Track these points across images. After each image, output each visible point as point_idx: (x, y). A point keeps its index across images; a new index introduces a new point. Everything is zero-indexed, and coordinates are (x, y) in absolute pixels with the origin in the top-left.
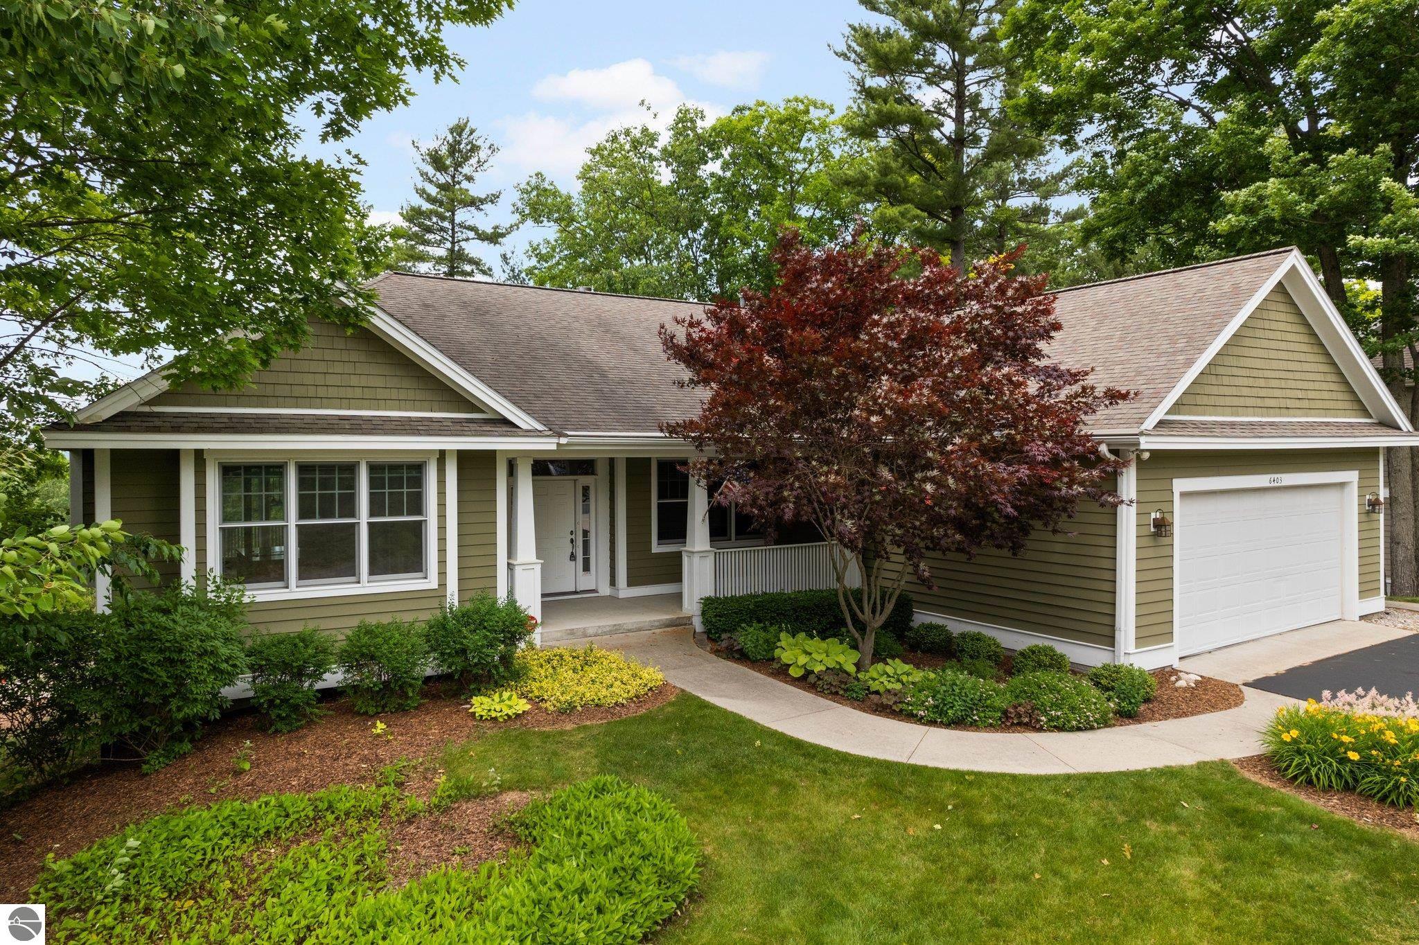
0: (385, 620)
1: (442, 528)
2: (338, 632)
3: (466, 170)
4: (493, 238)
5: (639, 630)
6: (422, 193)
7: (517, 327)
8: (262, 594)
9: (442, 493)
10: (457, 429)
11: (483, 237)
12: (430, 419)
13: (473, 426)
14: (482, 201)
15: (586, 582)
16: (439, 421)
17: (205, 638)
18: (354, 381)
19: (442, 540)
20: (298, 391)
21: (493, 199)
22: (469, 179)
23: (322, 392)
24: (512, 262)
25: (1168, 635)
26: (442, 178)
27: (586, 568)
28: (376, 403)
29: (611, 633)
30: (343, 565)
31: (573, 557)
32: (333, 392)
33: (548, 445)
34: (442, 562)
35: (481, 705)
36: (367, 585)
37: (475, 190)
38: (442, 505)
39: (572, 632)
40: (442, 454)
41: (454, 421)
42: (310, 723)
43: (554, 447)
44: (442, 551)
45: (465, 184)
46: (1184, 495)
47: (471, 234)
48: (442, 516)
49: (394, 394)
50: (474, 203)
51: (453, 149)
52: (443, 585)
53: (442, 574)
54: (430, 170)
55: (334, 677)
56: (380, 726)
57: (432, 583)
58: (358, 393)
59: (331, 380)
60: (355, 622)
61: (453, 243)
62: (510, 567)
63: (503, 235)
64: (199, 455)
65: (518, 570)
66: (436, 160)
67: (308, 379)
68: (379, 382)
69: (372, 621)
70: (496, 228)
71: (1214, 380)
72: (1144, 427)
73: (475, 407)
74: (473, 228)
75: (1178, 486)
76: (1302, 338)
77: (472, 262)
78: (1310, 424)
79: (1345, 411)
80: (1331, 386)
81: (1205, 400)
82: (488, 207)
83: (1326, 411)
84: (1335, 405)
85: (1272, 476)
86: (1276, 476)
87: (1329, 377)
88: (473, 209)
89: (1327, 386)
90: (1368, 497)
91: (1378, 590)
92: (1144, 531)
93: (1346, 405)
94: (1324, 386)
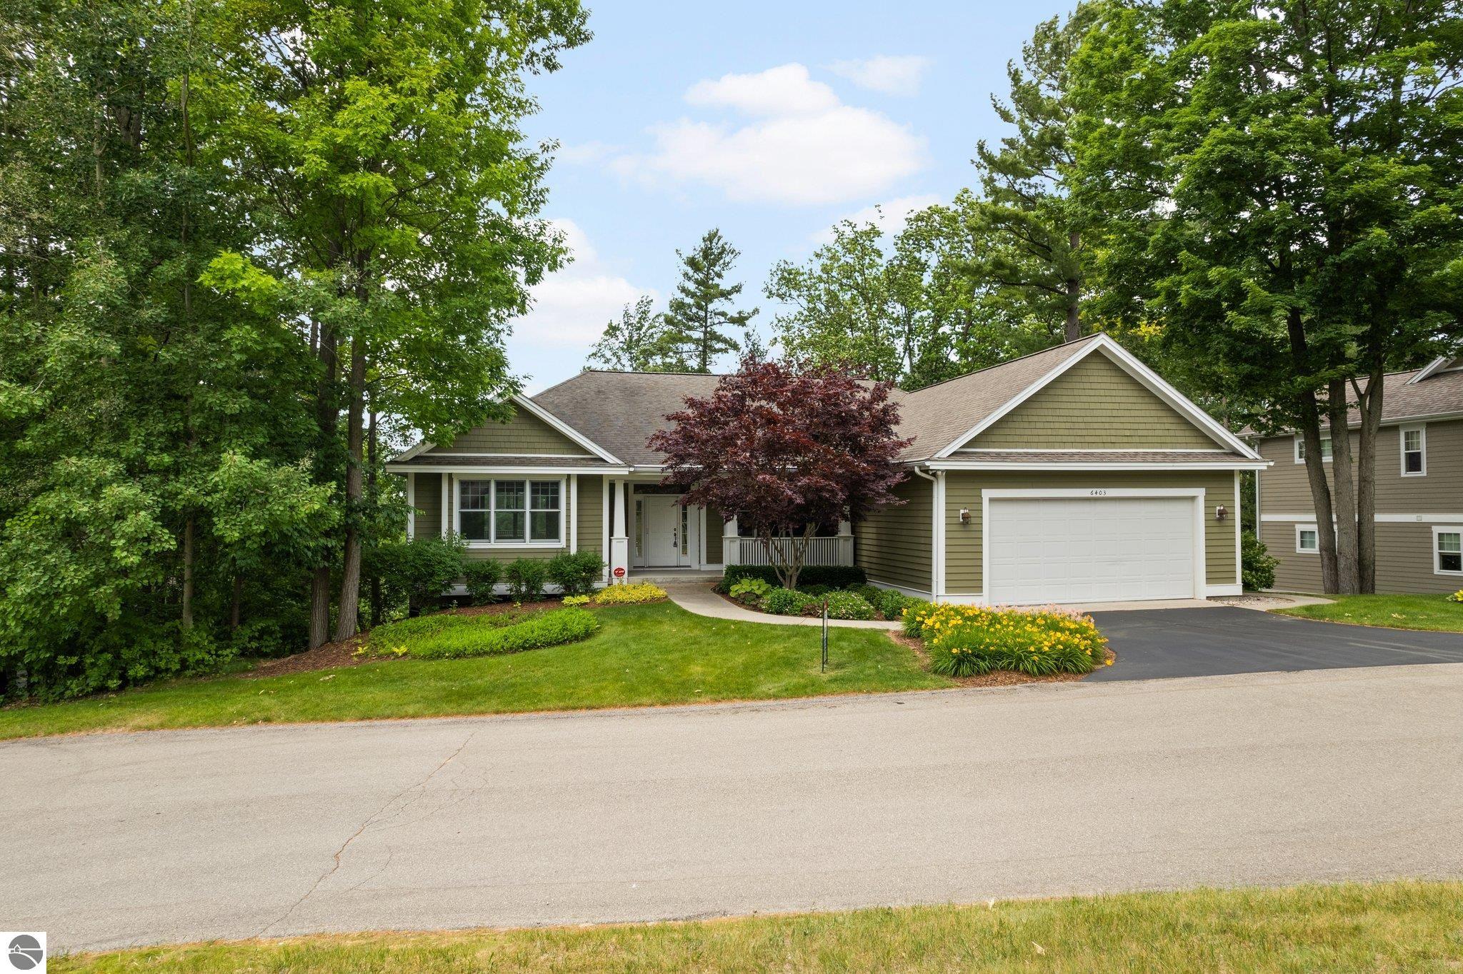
0: (532, 561)
1: (568, 516)
2: (506, 563)
3: (717, 269)
4: (740, 320)
6: (684, 290)
8: (476, 545)
9: (568, 498)
10: (575, 463)
11: (733, 321)
12: (562, 459)
13: (583, 462)
14: (730, 293)
15: (685, 561)
16: (566, 459)
17: (441, 556)
18: (523, 439)
19: (568, 522)
20: (496, 445)
21: (737, 289)
22: (719, 276)
23: (507, 445)
24: (753, 339)
25: (979, 588)
26: (700, 276)
27: (685, 548)
28: (534, 450)
30: (517, 534)
31: (675, 545)
32: (513, 445)
33: (624, 471)
34: (568, 534)
35: (568, 600)
36: (528, 544)
37: (725, 284)
38: (568, 504)
39: (645, 581)
40: (569, 476)
41: (574, 459)
42: (490, 603)
43: (627, 473)
44: (568, 528)
45: (717, 280)
46: (992, 500)
47: (722, 319)
48: (568, 510)
49: (548, 446)
50: (725, 295)
51: (706, 253)
52: (568, 546)
53: (568, 540)
54: (691, 272)
55: (503, 587)
56: (518, 605)
57: (562, 544)
58: (525, 445)
59: (512, 439)
60: (515, 560)
61: (706, 327)
62: (610, 540)
63: (747, 318)
64: (450, 476)
65: (614, 542)
66: (693, 265)
67: (501, 439)
68: (536, 439)
69: (523, 560)
70: (740, 313)
71: (1026, 425)
72: (937, 456)
73: (586, 451)
74: (723, 314)
75: (987, 494)
76: (1130, 393)
77: (725, 341)
78: (1136, 454)
79: (1187, 445)
80: (1167, 426)
81: (1016, 439)
82: (734, 296)
83: (1162, 444)
84: (1174, 440)
85: (1094, 490)
86: (1098, 490)
87: (1165, 420)
88: (722, 299)
89: (1162, 427)
90: (1218, 508)
91: (1233, 579)
92: (955, 521)
93: (1189, 440)
94: (1158, 426)
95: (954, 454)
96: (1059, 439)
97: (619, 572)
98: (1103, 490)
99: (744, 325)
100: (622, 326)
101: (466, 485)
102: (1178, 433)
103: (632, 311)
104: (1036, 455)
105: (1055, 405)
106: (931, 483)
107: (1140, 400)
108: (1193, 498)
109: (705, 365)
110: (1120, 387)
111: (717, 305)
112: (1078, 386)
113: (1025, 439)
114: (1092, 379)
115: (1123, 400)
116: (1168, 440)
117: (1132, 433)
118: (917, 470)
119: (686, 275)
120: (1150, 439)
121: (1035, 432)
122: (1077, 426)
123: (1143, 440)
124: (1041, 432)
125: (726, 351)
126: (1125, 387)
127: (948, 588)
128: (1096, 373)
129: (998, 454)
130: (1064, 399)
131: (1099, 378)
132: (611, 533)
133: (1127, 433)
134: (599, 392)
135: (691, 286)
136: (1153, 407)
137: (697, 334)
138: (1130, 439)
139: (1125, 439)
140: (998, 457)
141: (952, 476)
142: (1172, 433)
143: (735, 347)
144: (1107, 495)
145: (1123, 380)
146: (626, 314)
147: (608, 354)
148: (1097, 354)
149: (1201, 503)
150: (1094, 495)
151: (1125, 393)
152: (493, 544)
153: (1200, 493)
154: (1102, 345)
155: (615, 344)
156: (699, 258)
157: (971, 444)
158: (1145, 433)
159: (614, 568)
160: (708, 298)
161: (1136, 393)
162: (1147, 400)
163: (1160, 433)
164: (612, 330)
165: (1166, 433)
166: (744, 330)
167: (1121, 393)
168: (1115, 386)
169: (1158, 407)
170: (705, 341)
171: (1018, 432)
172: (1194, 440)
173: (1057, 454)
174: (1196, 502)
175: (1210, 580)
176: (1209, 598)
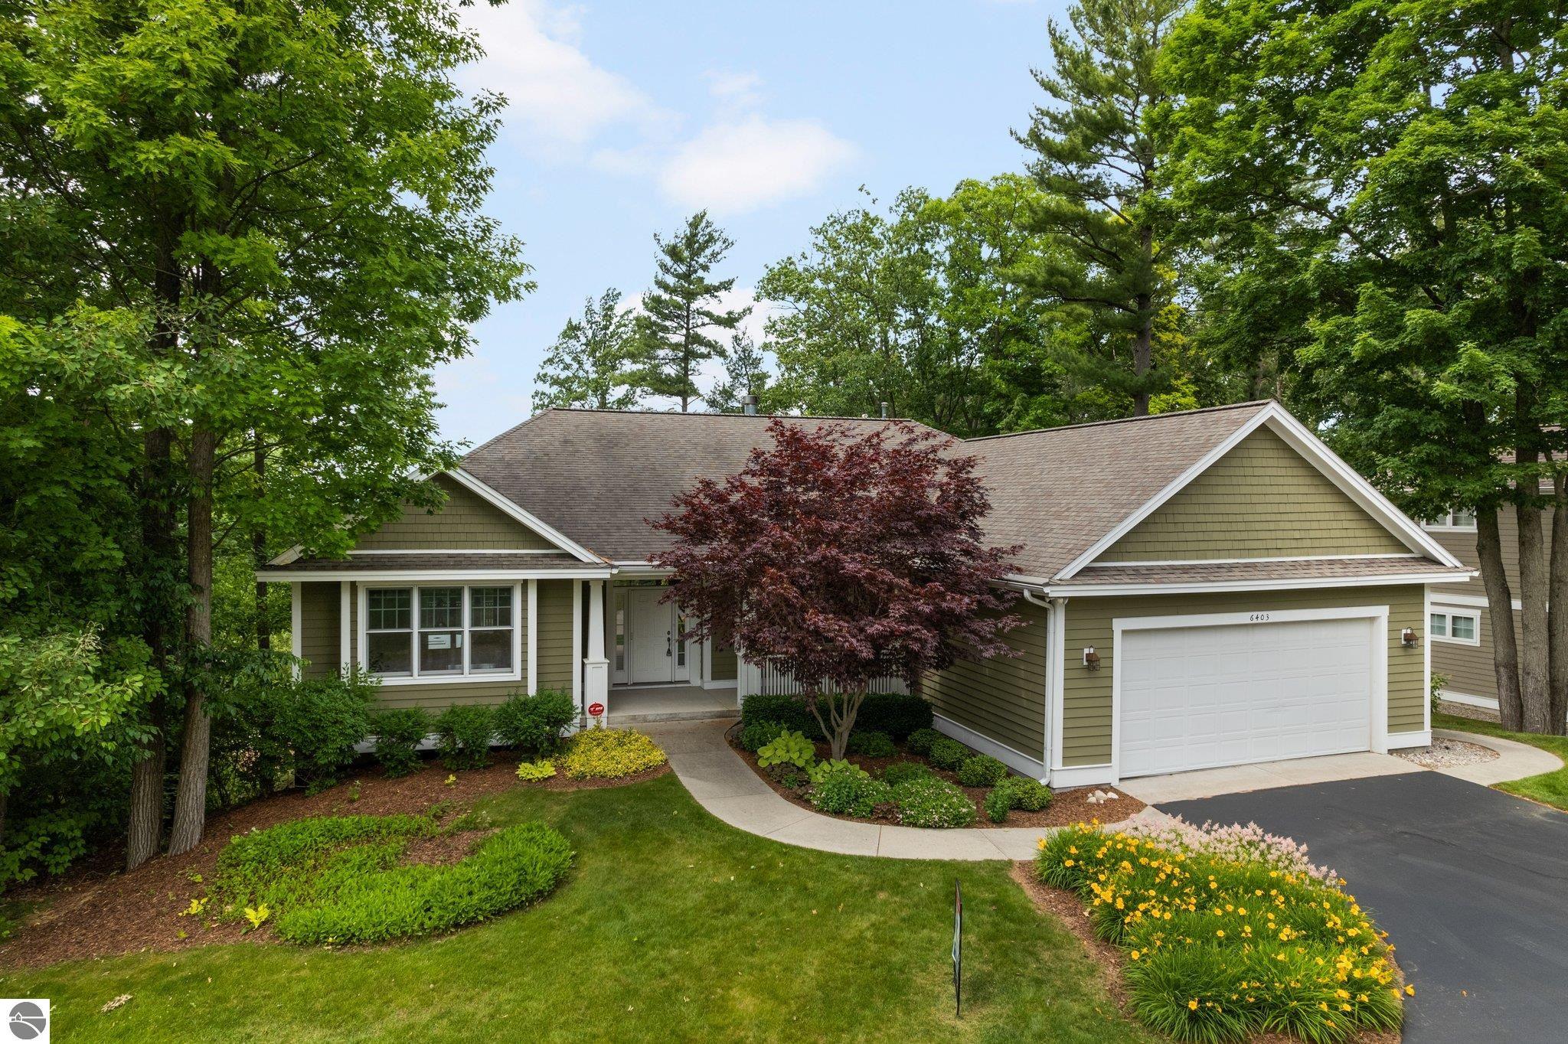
0: (470, 702)
1: (525, 636)
2: (436, 710)
3: (702, 260)
4: (729, 321)
5: (692, 719)
6: (661, 284)
7: (636, 459)
8: (391, 680)
9: (525, 610)
10: (534, 562)
11: (718, 321)
12: (516, 556)
13: (547, 561)
14: (717, 289)
15: (682, 674)
16: (522, 556)
17: (338, 712)
18: (460, 528)
19: (525, 644)
20: (421, 537)
21: (726, 285)
22: (705, 268)
23: (437, 537)
24: (743, 343)
25: (1107, 757)
26: (682, 269)
27: (681, 661)
28: (476, 544)
29: (667, 719)
30: (451, 662)
31: (669, 653)
32: (445, 537)
33: (605, 574)
34: (524, 661)
35: (525, 770)
36: (467, 675)
37: (711, 278)
38: (525, 618)
39: (634, 718)
40: (525, 582)
41: (533, 556)
42: (411, 773)
43: (608, 576)
44: (524, 653)
45: (700, 273)
47: (706, 320)
48: (525, 627)
49: (496, 537)
50: (710, 290)
51: (690, 240)
52: (525, 678)
53: (524, 669)
54: (670, 263)
55: (430, 741)
56: (452, 778)
57: (516, 675)
58: (463, 537)
59: (443, 528)
60: (448, 703)
61: (688, 329)
62: (583, 664)
63: (737, 320)
64: (354, 586)
65: (588, 669)
66: (673, 252)
67: (427, 530)
68: (480, 528)
69: (460, 703)
70: (730, 313)
71: (1171, 527)
72: (1058, 577)
73: (550, 545)
74: (708, 314)
75: (1119, 625)
76: (1301, 481)
77: (708, 344)
78: (1308, 564)
79: (1368, 548)
80: (1346, 524)
81: (1159, 547)
82: (722, 294)
83: (1338, 549)
84: (1353, 542)
85: (1255, 614)
86: (1260, 614)
87: (1342, 516)
88: (707, 296)
89: (1339, 525)
90: (1404, 631)
91: (1419, 725)
92: (1076, 664)
93: (1371, 542)
94: (1334, 525)
95: (1086, 572)
96: (1212, 545)
97: (596, 710)
98: (1265, 613)
99: (732, 326)
100: (584, 324)
101: (376, 595)
102: (1358, 533)
103: (597, 307)
104: (1185, 570)
105: (1209, 499)
106: (1045, 611)
107: (1312, 490)
108: (1374, 620)
109: (686, 375)
110: (1290, 472)
111: (699, 304)
112: (1238, 472)
113: (1170, 547)
114: (1255, 462)
115: (1293, 490)
116: (1346, 542)
117: (1303, 534)
118: (1027, 594)
119: (663, 266)
120: (1324, 543)
121: (1182, 537)
122: (1234, 527)
123: (1316, 543)
124: (1190, 537)
125: (710, 357)
126: (1295, 472)
127: (1067, 759)
128: (1260, 453)
129: (1136, 569)
130: (1221, 490)
131: (1268, 464)
132: (585, 654)
133: (1297, 535)
134: (566, 442)
135: (671, 280)
136: (1329, 498)
137: (677, 338)
138: (1300, 544)
139: (1294, 544)
140: (1137, 574)
141: (1074, 605)
142: (1351, 533)
143: (722, 353)
144: (1271, 621)
145: (1293, 463)
146: (590, 311)
147: (568, 359)
148: (1264, 431)
149: (1383, 625)
150: (1255, 621)
151: (1295, 481)
152: (417, 678)
153: (1382, 612)
154: (1272, 419)
155: (576, 345)
156: (681, 246)
157: (1104, 556)
158: (1318, 534)
159: (589, 703)
160: (690, 296)
161: (1308, 481)
162: (1322, 490)
163: (1337, 533)
164: (572, 330)
165: (1344, 533)
166: (733, 332)
167: (1290, 481)
168: (1283, 472)
169: (1335, 499)
170: (686, 346)
171: (1161, 537)
172: (1376, 541)
173: (1211, 566)
174: (1376, 624)
175: (1393, 727)
176: (1391, 752)
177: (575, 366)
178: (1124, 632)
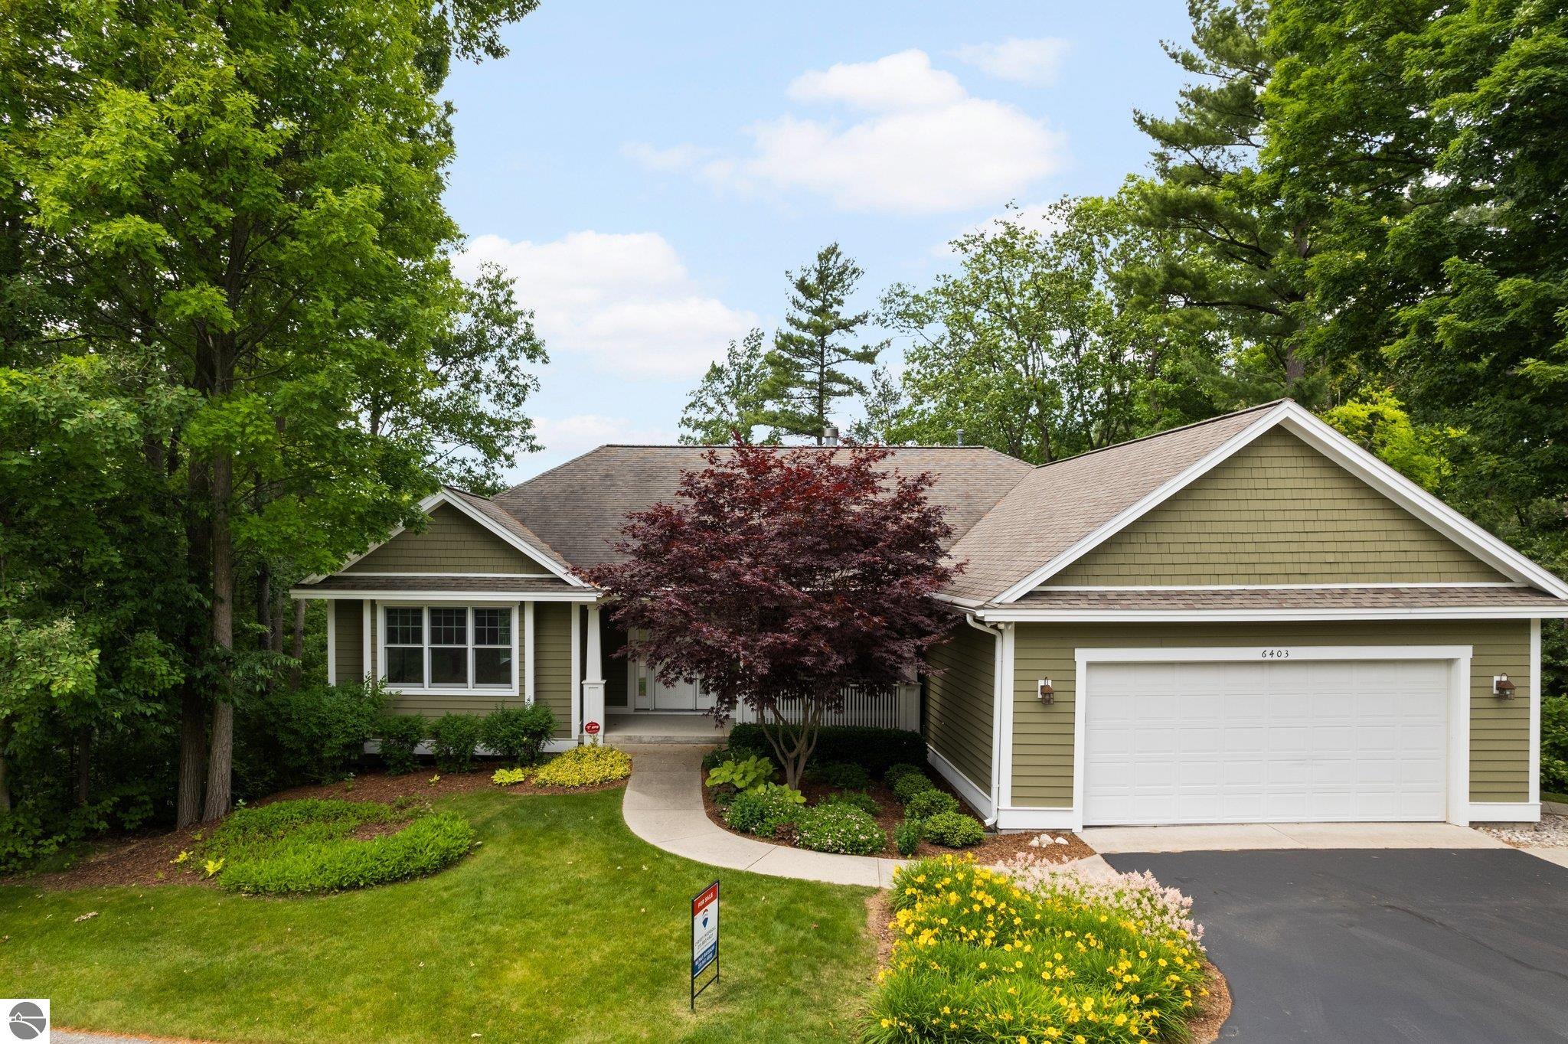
0: (464, 713)
1: (523, 654)
3: (836, 294)
4: (867, 356)
5: (688, 742)
6: (792, 321)
8: (408, 690)
9: (522, 630)
10: (530, 585)
11: (857, 357)
12: (512, 579)
13: (540, 584)
14: (853, 323)
15: (704, 703)
16: (519, 580)
18: (464, 554)
19: (522, 662)
20: (429, 562)
21: (861, 319)
22: (840, 303)
24: (883, 378)
25: (1069, 802)
26: (818, 303)
28: (478, 568)
29: (662, 742)
30: (459, 677)
32: (451, 561)
34: (522, 678)
35: (501, 776)
36: (471, 689)
37: (846, 313)
38: (522, 638)
39: (630, 739)
40: (522, 604)
41: (527, 580)
43: (595, 600)
44: (522, 670)
45: (836, 308)
46: (1092, 665)
47: (843, 357)
48: (522, 646)
49: (495, 563)
50: (845, 326)
51: (822, 277)
52: (522, 694)
53: (522, 686)
54: (802, 298)
55: (426, 747)
56: (436, 778)
57: (513, 691)
58: (466, 562)
59: (450, 553)
60: (444, 714)
61: (822, 367)
62: (582, 685)
63: (875, 354)
64: (373, 603)
65: (585, 688)
66: (805, 288)
67: (436, 553)
68: (480, 554)
69: (453, 713)
70: (865, 348)
71: (1153, 549)
72: (998, 600)
73: (545, 570)
74: (845, 351)
75: (1083, 656)
76: (1338, 494)
77: (848, 382)
78: (1345, 591)
79: (1440, 575)
80: (1404, 546)
81: (1136, 570)
82: (857, 327)
83: (1392, 575)
84: (1414, 567)
85: (1269, 650)
86: (1276, 649)
87: (1400, 536)
88: (843, 331)
89: (1395, 546)
90: (1496, 678)
91: (1523, 795)
92: (1029, 697)
93: (1443, 567)
94: (1387, 546)
95: (1030, 595)
96: (1209, 569)
97: (592, 728)
98: (1283, 649)
99: (872, 362)
100: (727, 366)
101: (394, 613)
102: (1423, 557)
103: (740, 348)
104: (1167, 596)
105: (1205, 516)
106: (993, 638)
107: (1354, 504)
108: (1450, 662)
109: (821, 413)
110: (1320, 483)
111: (835, 339)
112: (1245, 484)
113: (1151, 570)
114: (1270, 473)
115: (1325, 505)
116: (1405, 568)
117: (1339, 557)
118: (969, 619)
119: (795, 302)
120: (1370, 568)
121: (1168, 559)
122: (1240, 548)
123: (1359, 568)
124: (1177, 559)
125: (849, 393)
126: (1328, 483)
127: (1016, 799)
128: (1277, 463)
129: (1103, 596)
130: (1221, 505)
131: (1283, 471)
132: (583, 676)
133: (1331, 558)
134: (607, 476)
135: (804, 317)
136: (1379, 515)
137: (811, 376)
138: (1335, 569)
139: (1326, 569)
140: (1105, 600)
141: (1024, 631)
142: (1411, 557)
143: (861, 389)
144: (1290, 658)
145: (1326, 473)
146: (733, 354)
147: (711, 402)
148: (1279, 432)
149: (1463, 670)
150: (1268, 658)
151: (1329, 494)
152: (427, 689)
153: (1463, 653)
154: (1287, 419)
155: (720, 387)
156: (812, 280)
157: (1056, 579)
158: (1363, 557)
159: (586, 722)
160: (823, 331)
161: (1348, 494)
162: (1368, 504)
163: (1391, 557)
164: (717, 373)
165: (1402, 557)
166: (873, 367)
167: (1321, 494)
168: (1311, 484)
169: (1388, 515)
170: (820, 384)
171: (1139, 559)
172: (1454, 567)
173: (1204, 593)
174: (1454, 668)
175: (1475, 795)
176: (1474, 825)
177: (719, 409)
178: (1090, 665)
